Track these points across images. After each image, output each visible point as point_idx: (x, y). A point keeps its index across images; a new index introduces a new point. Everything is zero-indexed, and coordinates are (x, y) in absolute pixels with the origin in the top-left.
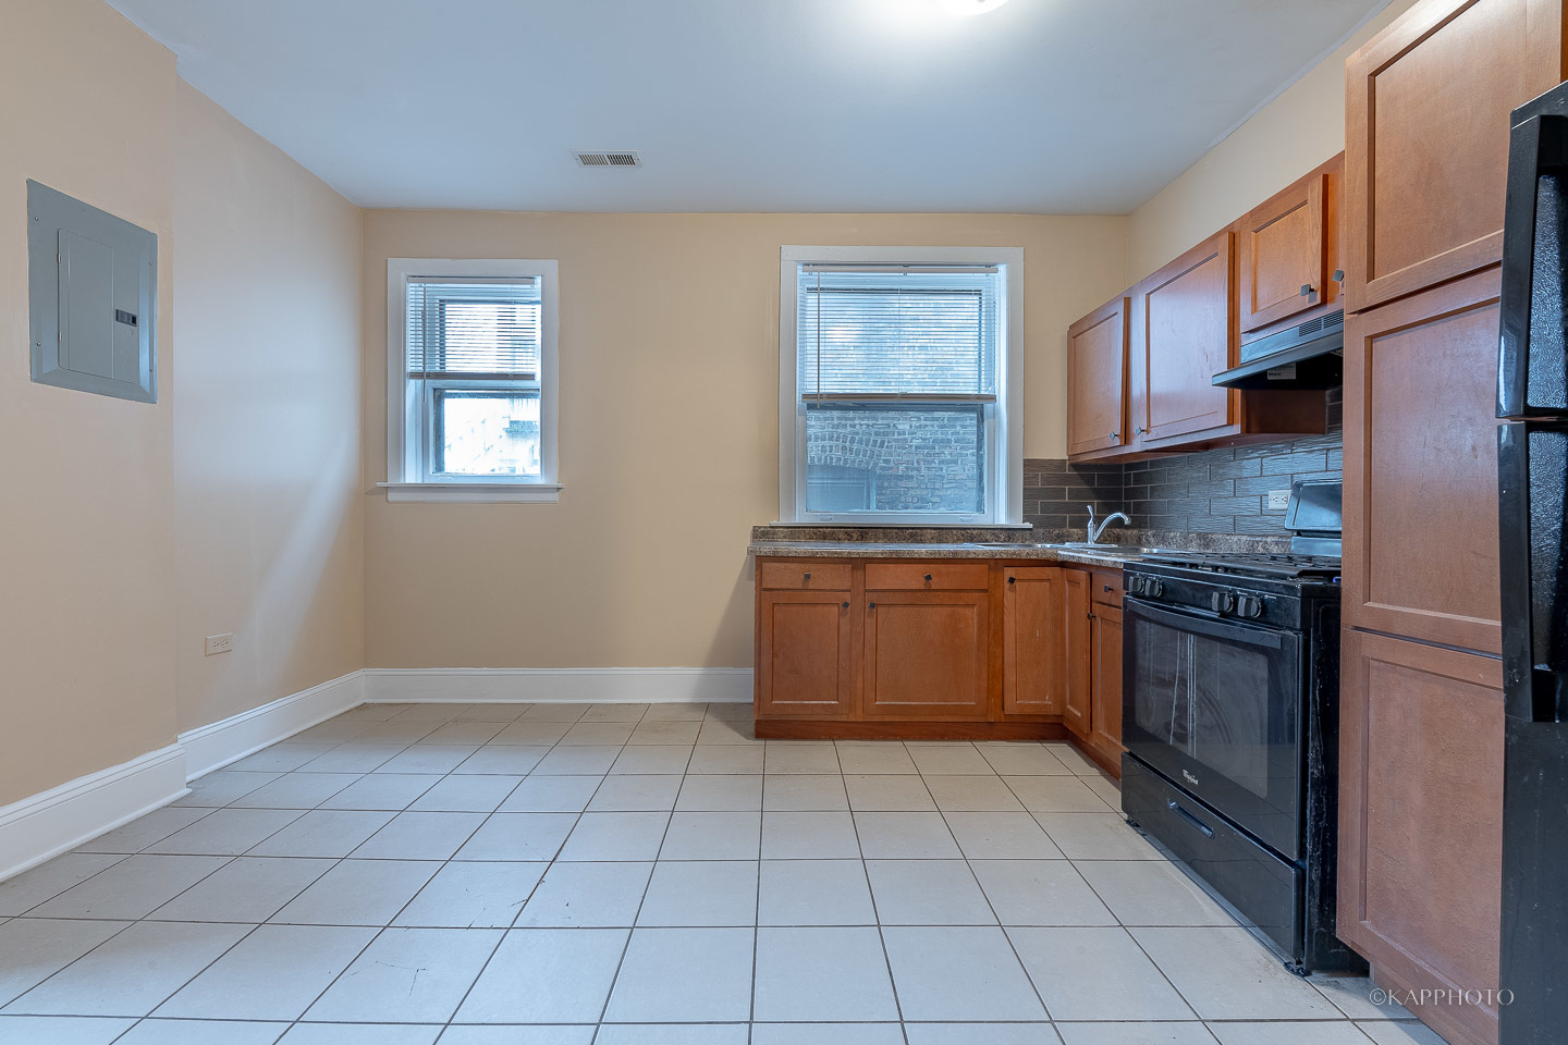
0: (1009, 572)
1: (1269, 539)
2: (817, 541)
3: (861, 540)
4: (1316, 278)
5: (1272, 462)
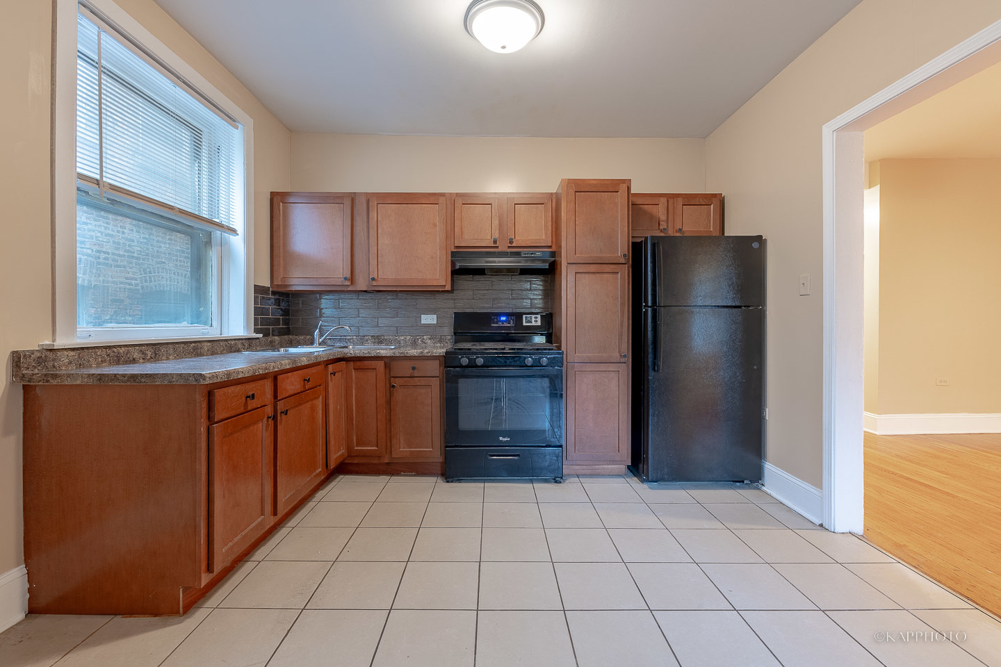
0: (330, 367)
1: (425, 337)
2: (110, 364)
3: (156, 358)
4: (496, 235)
5: (422, 302)
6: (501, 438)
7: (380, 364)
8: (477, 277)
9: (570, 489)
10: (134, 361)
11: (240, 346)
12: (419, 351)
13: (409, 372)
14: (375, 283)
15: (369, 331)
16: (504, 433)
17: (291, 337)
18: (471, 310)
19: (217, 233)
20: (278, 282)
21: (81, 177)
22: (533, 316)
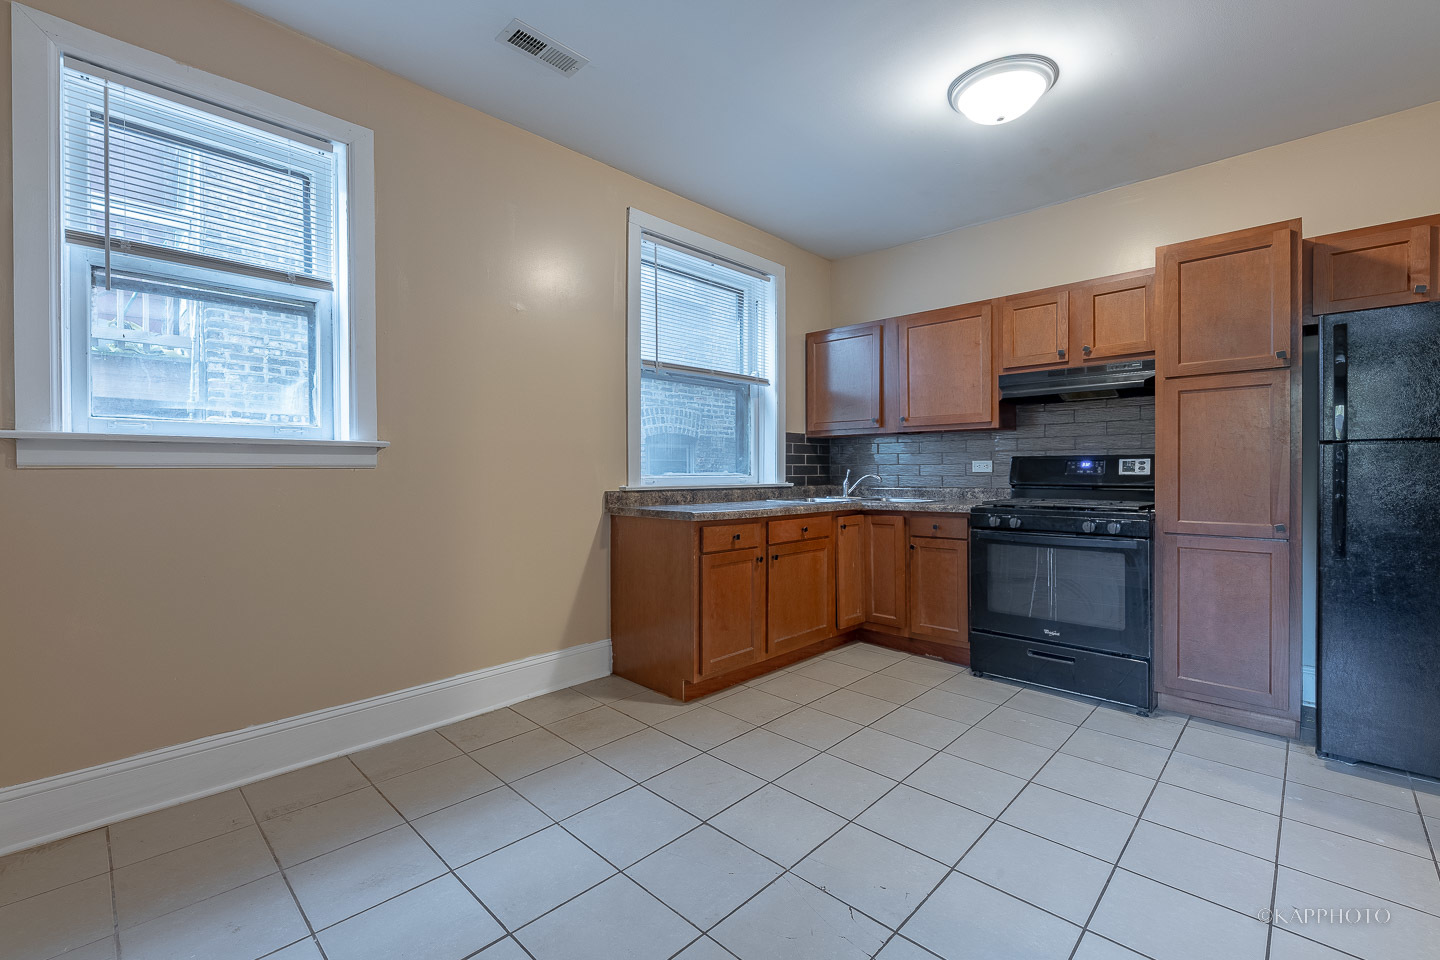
0: (841, 521)
1: (976, 490)
2: (661, 504)
3: (693, 501)
4: (1065, 347)
5: (975, 444)
6: (1046, 631)
7: (899, 520)
8: (1050, 407)
9: (1159, 730)
10: (677, 503)
11: (770, 495)
12: (942, 506)
13: (931, 532)
14: (905, 424)
15: (909, 480)
16: (1052, 625)
17: (829, 486)
18: (1042, 454)
19: (754, 387)
20: (811, 429)
21: (646, 362)
22: (1137, 461)
